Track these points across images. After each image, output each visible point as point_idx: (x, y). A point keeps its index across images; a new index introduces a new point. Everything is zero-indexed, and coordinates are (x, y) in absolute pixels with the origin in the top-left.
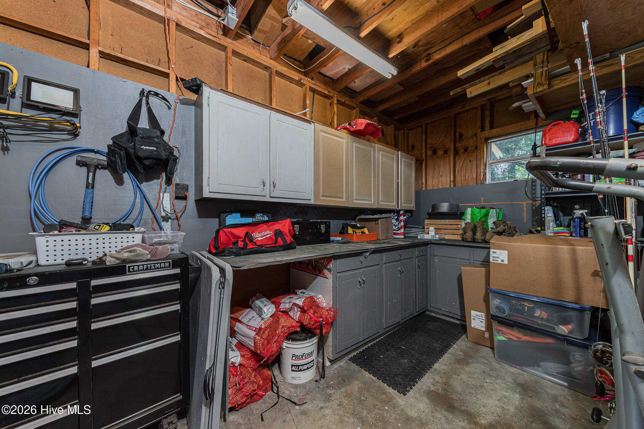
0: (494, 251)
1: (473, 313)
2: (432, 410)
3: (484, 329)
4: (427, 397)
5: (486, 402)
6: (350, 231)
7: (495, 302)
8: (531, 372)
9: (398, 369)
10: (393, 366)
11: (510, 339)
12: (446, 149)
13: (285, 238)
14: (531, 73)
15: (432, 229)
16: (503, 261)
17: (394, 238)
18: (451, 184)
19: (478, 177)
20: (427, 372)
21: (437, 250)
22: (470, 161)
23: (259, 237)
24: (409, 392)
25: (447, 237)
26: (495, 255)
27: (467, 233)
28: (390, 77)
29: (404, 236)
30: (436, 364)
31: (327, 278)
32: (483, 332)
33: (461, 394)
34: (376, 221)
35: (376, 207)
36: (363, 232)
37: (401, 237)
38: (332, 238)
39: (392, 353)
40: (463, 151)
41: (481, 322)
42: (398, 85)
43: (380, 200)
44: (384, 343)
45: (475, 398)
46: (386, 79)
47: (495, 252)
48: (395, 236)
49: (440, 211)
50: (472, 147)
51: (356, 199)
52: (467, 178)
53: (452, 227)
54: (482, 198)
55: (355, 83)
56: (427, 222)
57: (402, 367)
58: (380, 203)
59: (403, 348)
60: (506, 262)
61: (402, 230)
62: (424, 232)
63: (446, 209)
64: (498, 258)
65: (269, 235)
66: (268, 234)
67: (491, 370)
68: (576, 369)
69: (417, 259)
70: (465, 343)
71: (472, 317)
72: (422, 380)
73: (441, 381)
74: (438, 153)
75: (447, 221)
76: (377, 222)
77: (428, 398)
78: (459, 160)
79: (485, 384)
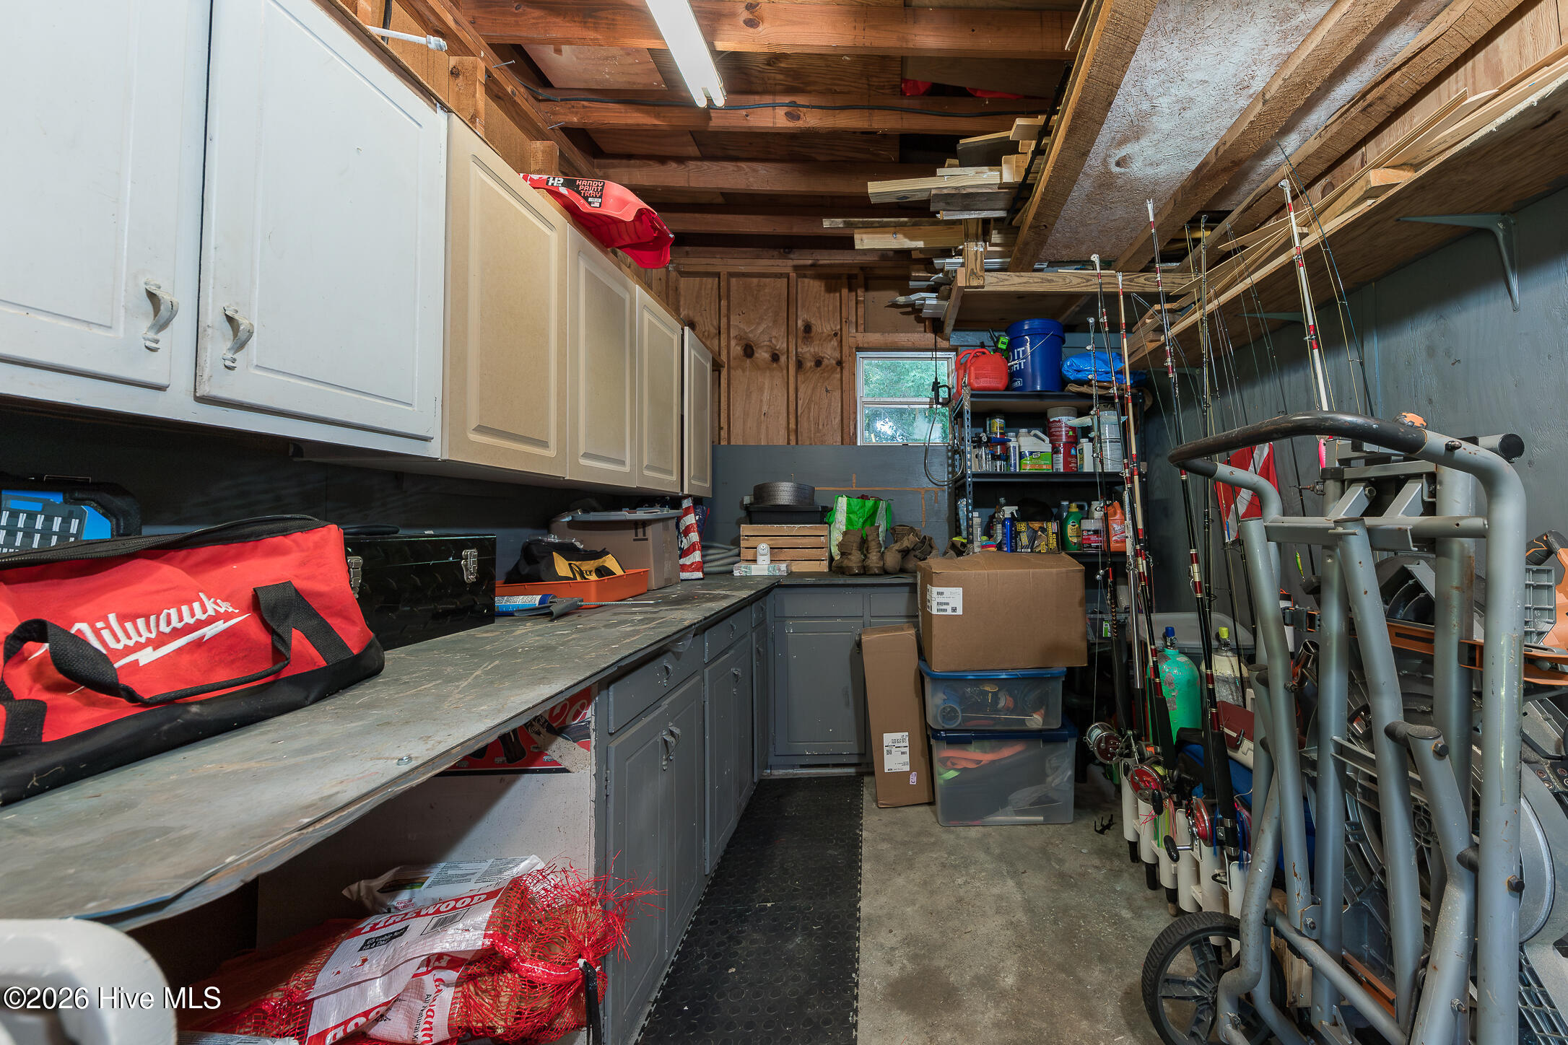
0: (940, 589)
1: (888, 738)
2: (927, 1033)
3: (907, 768)
4: (898, 1009)
5: (987, 931)
6: (562, 566)
7: (936, 700)
8: (995, 822)
9: (795, 979)
10: (777, 980)
11: (964, 770)
12: (777, 352)
13: (328, 630)
14: (956, 248)
15: (763, 547)
16: (954, 610)
17: (682, 580)
18: (791, 438)
19: (846, 430)
20: (858, 939)
21: (793, 604)
22: (827, 391)
23: (139, 647)
24: (859, 1027)
25: (797, 567)
26: (941, 600)
27: (850, 554)
28: (702, 103)
29: (703, 572)
30: (861, 904)
31: (565, 771)
32: (907, 774)
33: (944, 944)
34: (636, 529)
35: (634, 484)
36: (602, 572)
37: (693, 578)
38: (502, 602)
39: (753, 942)
40: (813, 364)
41: (903, 753)
42: (690, 137)
43: (645, 463)
44: (712, 923)
45: (968, 936)
46: (689, 104)
47: (942, 593)
48: (684, 575)
49: (772, 503)
50: (829, 360)
51: (586, 455)
52: (821, 427)
53: (806, 541)
54: (854, 476)
55: (558, 51)
56: (746, 529)
57: (799, 965)
58: (646, 473)
59: (769, 905)
60: (960, 612)
61: (696, 556)
62: (737, 559)
63: (787, 498)
64: (948, 604)
65: (220, 626)
66: (210, 621)
67: (950, 854)
68: (1053, 785)
69: (754, 634)
70: (877, 818)
71: (885, 749)
72: (862, 966)
73: (895, 939)
74: (756, 355)
75: (796, 529)
76: (640, 531)
77: (902, 1008)
78: (804, 382)
79: (962, 892)
